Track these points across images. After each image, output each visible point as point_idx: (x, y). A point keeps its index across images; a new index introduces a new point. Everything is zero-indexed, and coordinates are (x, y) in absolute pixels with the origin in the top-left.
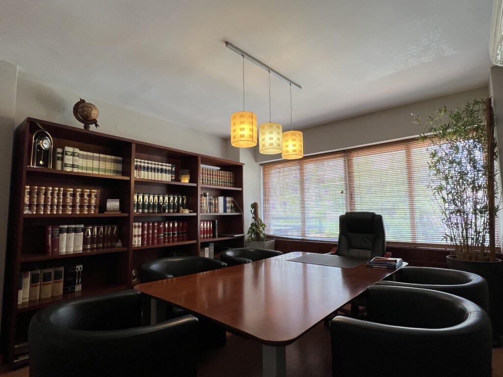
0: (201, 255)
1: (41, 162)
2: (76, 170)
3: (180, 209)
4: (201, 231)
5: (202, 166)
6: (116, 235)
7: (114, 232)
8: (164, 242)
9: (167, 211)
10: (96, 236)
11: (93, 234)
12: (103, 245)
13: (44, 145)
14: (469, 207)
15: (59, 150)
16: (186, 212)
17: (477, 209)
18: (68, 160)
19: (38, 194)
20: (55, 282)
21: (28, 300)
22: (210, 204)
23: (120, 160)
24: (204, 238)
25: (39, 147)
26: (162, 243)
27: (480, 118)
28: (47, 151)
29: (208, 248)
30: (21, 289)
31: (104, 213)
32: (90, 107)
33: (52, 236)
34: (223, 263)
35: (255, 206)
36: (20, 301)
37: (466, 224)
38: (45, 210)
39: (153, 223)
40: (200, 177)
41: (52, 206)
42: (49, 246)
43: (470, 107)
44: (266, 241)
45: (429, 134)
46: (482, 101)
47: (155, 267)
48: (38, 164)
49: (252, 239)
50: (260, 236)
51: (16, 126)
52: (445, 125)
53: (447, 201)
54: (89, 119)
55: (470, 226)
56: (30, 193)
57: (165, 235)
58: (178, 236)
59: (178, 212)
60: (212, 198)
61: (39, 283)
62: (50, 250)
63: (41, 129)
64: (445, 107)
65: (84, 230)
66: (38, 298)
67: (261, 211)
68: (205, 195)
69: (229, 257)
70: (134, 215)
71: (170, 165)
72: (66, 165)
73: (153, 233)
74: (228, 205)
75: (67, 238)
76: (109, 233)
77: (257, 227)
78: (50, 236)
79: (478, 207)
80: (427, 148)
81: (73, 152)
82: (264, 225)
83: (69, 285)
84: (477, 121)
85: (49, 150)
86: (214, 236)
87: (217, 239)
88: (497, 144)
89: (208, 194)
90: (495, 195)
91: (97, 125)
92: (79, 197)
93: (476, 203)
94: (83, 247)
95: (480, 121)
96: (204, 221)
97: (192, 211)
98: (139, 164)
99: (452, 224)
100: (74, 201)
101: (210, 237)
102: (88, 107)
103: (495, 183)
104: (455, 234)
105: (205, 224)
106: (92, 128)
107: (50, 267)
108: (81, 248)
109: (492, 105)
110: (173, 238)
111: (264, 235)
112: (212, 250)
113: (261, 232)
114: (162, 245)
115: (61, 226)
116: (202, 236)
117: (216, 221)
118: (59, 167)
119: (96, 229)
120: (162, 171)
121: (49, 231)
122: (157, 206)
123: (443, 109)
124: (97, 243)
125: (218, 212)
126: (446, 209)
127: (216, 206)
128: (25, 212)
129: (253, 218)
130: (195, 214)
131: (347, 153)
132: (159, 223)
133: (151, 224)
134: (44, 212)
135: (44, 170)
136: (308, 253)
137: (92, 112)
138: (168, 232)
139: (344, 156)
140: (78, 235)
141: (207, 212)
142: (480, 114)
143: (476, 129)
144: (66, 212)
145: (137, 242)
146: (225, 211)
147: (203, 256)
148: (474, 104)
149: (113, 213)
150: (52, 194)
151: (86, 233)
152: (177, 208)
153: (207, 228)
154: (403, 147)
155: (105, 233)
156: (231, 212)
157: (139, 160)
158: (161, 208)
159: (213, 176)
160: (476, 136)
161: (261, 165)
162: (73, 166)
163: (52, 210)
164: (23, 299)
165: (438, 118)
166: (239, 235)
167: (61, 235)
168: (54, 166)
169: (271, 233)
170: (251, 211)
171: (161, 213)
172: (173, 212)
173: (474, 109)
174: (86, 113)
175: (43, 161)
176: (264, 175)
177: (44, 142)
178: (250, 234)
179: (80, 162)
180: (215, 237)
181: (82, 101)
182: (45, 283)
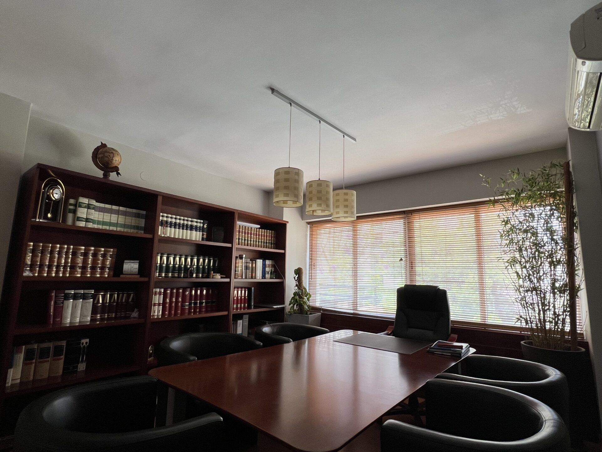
0: (232, 331)
1: (49, 215)
2: (90, 225)
3: (210, 274)
4: (234, 299)
5: (239, 223)
6: (132, 303)
7: (130, 300)
8: (190, 313)
9: (194, 275)
10: (107, 304)
11: (105, 302)
12: (116, 315)
13: (55, 195)
14: (546, 284)
15: (72, 201)
16: (218, 278)
17: (556, 288)
18: (82, 213)
19: (43, 252)
20: (54, 360)
21: (18, 381)
22: (247, 268)
23: (143, 215)
24: (237, 308)
25: (49, 198)
26: (186, 314)
27: (557, 183)
28: (57, 202)
29: (241, 321)
30: (11, 367)
31: (119, 276)
32: (112, 153)
33: (55, 303)
34: (258, 343)
35: (299, 272)
36: (9, 383)
37: (543, 304)
38: (49, 272)
39: (178, 289)
40: (236, 236)
41: (58, 267)
42: (50, 314)
43: (546, 170)
44: (311, 314)
45: (500, 197)
46: (560, 163)
47: (176, 344)
48: (46, 217)
49: (294, 310)
50: (303, 308)
51: (23, 173)
52: (518, 190)
53: (521, 277)
54: (110, 166)
55: (548, 307)
56: (33, 251)
57: (190, 304)
58: (206, 306)
59: (208, 277)
60: (249, 260)
61: (34, 361)
62: (52, 320)
63: (53, 177)
64: (518, 170)
65: (94, 297)
66: (31, 378)
67: (306, 277)
68: (241, 257)
69: (265, 334)
70: (155, 280)
71: (202, 221)
72: (79, 219)
73: (177, 302)
74: (267, 269)
75: (72, 306)
76: (124, 301)
77: (301, 297)
78: (52, 303)
79: (557, 285)
80: (498, 213)
81: (89, 204)
82: (308, 295)
83: (70, 363)
84: (553, 186)
85: (59, 201)
86: (249, 307)
87: (253, 310)
88: (577, 214)
89: (244, 256)
90: (576, 272)
91: (118, 174)
92: (91, 257)
93: (554, 281)
94: (91, 317)
95: (557, 186)
96: (238, 288)
97: (225, 276)
98: (165, 219)
99: (527, 303)
100: (85, 261)
101: (244, 308)
102: (110, 153)
103: (575, 258)
104: (530, 314)
105: (239, 292)
106: (113, 176)
107: (50, 341)
108: (89, 319)
109: (571, 170)
110: (201, 307)
111: (309, 306)
112: (246, 323)
113: (305, 303)
114: (186, 316)
115: (67, 291)
116: (235, 306)
117: (253, 288)
118: (70, 221)
119: (108, 295)
120: (192, 228)
121: (52, 296)
122: (183, 269)
123: (516, 171)
124: (108, 313)
125: (255, 278)
126: (520, 286)
127: (254, 270)
128: (25, 274)
129: (297, 285)
130: (227, 280)
131: (407, 214)
132: (185, 290)
133: (175, 291)
134: (47, 274)
135: (53, 224)
136: (360, 332)
137: (114, 158)
138: (195, 300)
139: (404, 218)
140: (87, 302)
141: (242, 278)
142: (557, 179)
143: (554, 196)
144: (74, 274)
145: (157, 312)
146: (264, 277)
147: (234, 333)
148: (551, 167)
149: (130, 276)
150: (60, 253)
151: (97, 299)
152: (206, 273)
153: (241, 297)
154: (471, 210)
155: (119, 301)
156: (271, 278)
157: (165, 215)
158: (188, 271)
159: (251, 235)
160: (553, 203)
161: (308, 223)
162: (87, 220)
163: (57, 272)
164: (12, 380)
165: (510, 180)
166: (278, 307)
167: (66, 302)
168: (65, 219)
169: (318, 305)
170: (295, 278)
171: (187, 277)
172: (202, 277)
173: (550, 173)
174: (107, 159)
175: (52, 214)
176: (311, 235)
177: (55, 191)
178: (292, 305)
179: (95, 215)
180: (251, 308)
181: (103, 146)
182: (41, 360)
